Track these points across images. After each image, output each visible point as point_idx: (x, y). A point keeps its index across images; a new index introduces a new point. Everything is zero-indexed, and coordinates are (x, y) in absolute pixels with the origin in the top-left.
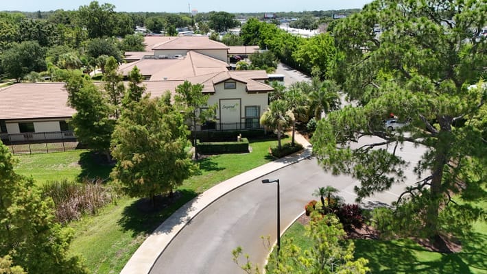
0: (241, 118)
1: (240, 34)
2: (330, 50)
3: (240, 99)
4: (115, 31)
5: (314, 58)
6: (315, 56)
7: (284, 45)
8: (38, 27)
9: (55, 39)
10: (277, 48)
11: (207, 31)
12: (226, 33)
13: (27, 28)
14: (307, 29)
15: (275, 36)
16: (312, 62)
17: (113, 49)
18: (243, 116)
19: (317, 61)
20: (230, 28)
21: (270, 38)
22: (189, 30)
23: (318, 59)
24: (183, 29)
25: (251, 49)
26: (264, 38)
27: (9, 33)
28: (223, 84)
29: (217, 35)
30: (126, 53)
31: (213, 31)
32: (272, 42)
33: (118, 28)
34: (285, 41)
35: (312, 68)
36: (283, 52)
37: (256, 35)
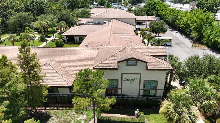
0: (140, 89)
1: (144, 7)
2: (206, 21)
3: (140, 74)
4: (79, 6)
5: (194, 27)
6: (194, 25)
7: (170, 15)
8: (39, 3)
9: (48, 10)
10: (166, 17)
11: (127, 5)
12: (137, 5)
13: (33, 4)
14: (180, 4)
15: (165, 9)
16: (192, 29)
17: (70, 18)
18: (142, 87)
19: (195, 29)
20: (139, 3)
21: (162, 11)
22: (118, 4)
23: (197, 27)
24: (115, 3)
25: (150, 18)
26: (158, 10)
27: (19, 7)
28: (126, 62)
29: (132, 7)
30: (79, 19)
31: (131, 4)
32: (163, 13)
33: (81, 4)
34: (172, 13)
35: (192, 33)
36: (170, 20)
37: (153, 8)
